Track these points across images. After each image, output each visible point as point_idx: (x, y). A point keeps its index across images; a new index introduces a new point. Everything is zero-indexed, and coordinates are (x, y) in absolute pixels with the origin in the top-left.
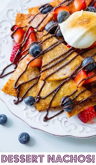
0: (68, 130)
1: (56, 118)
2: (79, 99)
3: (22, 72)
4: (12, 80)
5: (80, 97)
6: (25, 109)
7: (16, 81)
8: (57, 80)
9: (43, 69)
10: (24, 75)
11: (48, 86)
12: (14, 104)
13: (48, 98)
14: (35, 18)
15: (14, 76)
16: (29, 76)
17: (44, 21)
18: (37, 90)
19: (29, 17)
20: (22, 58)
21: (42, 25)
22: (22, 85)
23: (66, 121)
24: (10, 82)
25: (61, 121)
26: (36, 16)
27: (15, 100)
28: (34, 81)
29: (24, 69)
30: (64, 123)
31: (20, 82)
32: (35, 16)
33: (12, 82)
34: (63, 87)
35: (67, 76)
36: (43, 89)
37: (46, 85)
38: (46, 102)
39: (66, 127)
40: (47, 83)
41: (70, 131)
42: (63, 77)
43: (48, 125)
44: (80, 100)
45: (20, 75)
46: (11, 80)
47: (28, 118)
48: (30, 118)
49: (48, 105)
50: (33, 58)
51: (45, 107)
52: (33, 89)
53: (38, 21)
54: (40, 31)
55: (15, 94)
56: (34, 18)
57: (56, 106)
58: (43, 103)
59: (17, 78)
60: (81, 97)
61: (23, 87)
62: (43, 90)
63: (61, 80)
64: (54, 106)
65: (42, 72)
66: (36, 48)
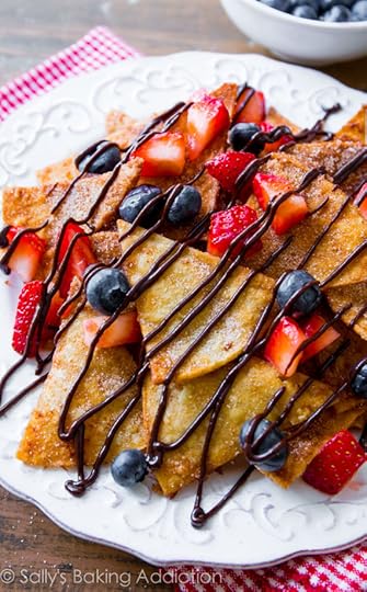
0: (288, 535)
1: (230, 505)
2: (298, 415)
3: (76, 378)
4: (44, 412)
5: (299, 410)
6: (116, 505)
7: (60, 411)
8: (210, 370)
9: (150, 348)
10: (86, 385)
11: (179, 401)
12: (70, 496)
13: (191, 443)
14: (73, 191)
15: (49, 397)
16: (104, 384)
17: (109, 194)
18: (145, 424)
19: (50, 194)
20: (61, 328)
21: (105, 210)
22: (88, 421)
23: (271, 507)
24: (41, 419)
25: (251, 511)
26: (76, 185)
27: (71, 483)
28: (124, 396)
29: (82, 365)
30: (266, 512)
31: (78, 413)
32: (72, 186)
33: (47, 419)
34: (233, 390)
35: (237, 349)
36: (168, 413)
37: (174, 400)
38: (187, 459)
39: (276, 526)
40: (175, 392)
41: (293, 535)
42: (225, 357)
43: (212, 538)
44: (301, 418)
45: (70, 387)
46: (40, 416)
47: (136, 530)
48: (143, 530)
49: (196, 466)
50: (107, 318)
51: (187, 477)
52: (130, 426)
53: (87, 201)
54: (102, 229)
55: (67, 459)
56: (68, 193)
57: (225, 462)
58: (177, 463)
59: (64, 402)
60: (302, 408)
61: (92, 426)
62: (166, 420)
63: (222, 367)
64: (220, 464)
65: (151, 356)
66: (109, 281)
